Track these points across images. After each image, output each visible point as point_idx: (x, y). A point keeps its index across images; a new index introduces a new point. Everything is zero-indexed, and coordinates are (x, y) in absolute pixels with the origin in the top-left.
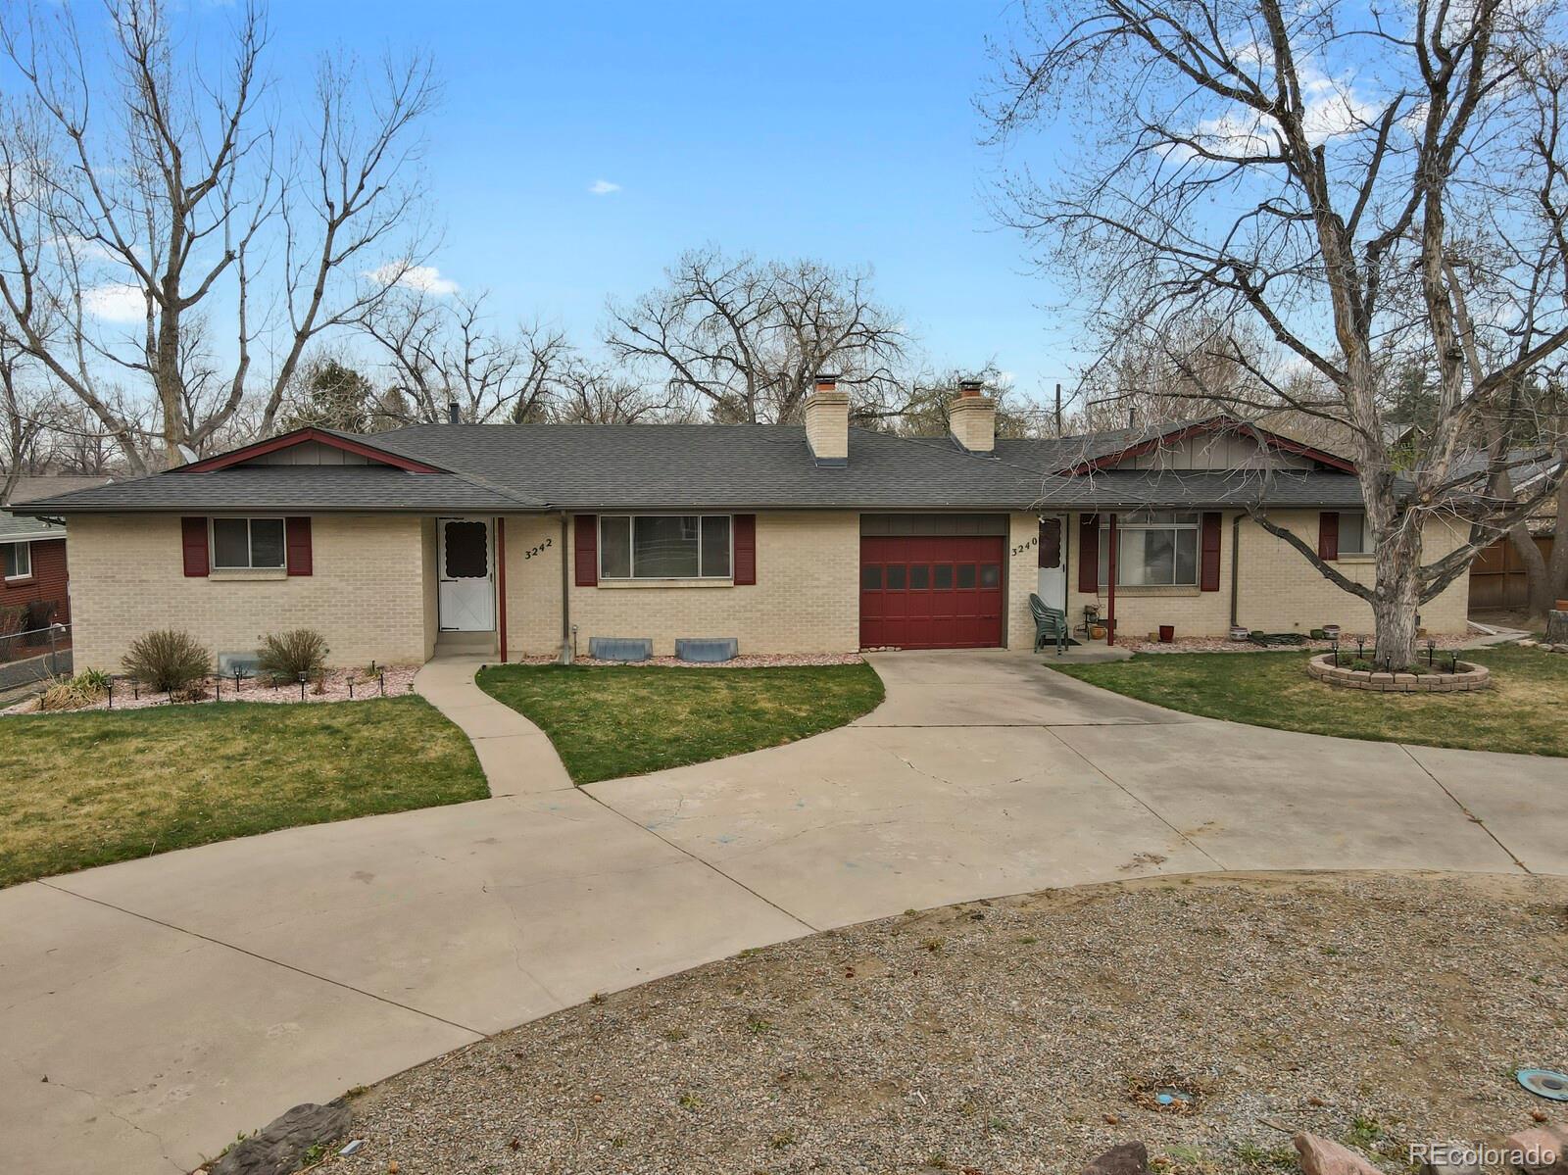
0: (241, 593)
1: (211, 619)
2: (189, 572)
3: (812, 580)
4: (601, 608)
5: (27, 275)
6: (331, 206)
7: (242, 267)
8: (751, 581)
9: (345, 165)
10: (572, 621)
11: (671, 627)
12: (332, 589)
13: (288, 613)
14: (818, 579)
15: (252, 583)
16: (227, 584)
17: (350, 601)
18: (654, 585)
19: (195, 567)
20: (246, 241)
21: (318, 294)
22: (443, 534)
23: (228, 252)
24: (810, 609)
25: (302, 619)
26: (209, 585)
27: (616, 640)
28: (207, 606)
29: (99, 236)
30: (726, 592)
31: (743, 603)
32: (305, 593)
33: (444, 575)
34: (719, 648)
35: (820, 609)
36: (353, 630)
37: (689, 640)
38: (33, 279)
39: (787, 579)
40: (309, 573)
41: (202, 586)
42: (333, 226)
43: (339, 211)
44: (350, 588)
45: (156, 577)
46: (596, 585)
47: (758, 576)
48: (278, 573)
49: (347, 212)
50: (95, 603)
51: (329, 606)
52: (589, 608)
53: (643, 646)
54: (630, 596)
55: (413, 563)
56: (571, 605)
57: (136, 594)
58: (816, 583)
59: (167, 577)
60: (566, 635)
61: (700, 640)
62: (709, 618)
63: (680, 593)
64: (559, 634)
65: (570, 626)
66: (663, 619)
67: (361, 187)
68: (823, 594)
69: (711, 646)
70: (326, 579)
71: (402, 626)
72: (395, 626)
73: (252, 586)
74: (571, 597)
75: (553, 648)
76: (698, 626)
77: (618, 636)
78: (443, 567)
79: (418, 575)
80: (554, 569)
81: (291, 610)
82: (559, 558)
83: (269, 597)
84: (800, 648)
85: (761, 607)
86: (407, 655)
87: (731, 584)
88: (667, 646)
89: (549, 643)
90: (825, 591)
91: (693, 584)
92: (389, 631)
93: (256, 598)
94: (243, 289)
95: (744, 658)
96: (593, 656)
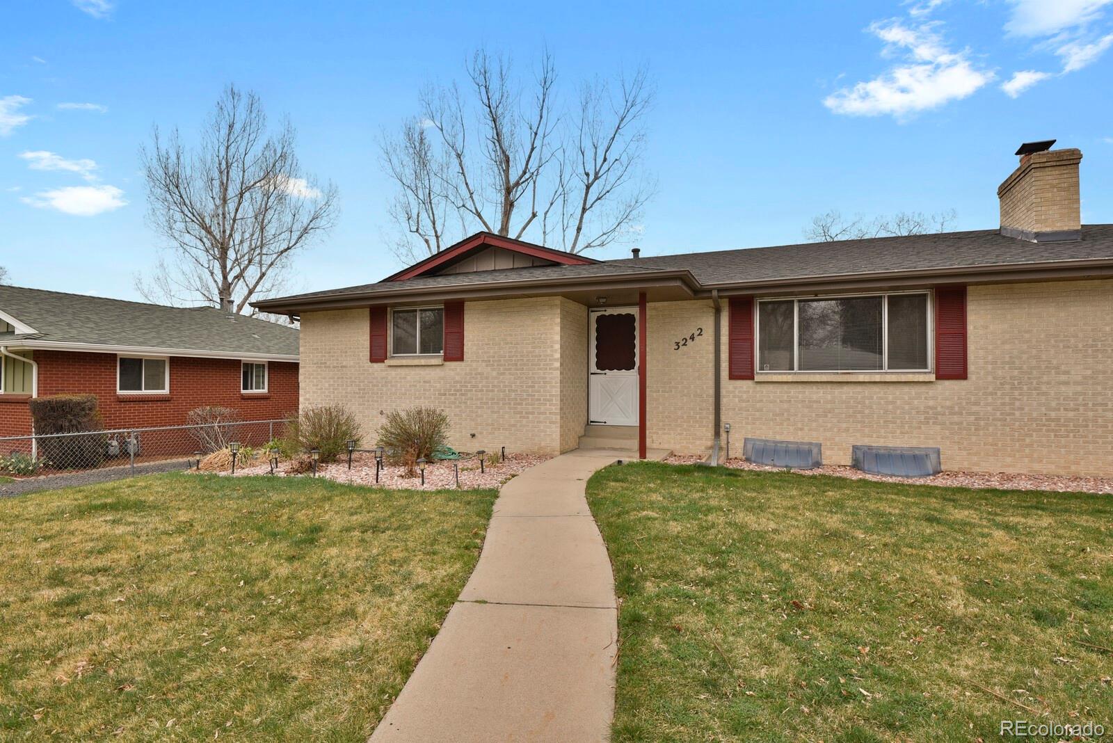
0: (409, 378)
1: (386, 401)
2: (374, 359)
3: (1057, 373)
4: (758, 405)
5: (437, 237)
6: (587, 174)
7: (545, 225)
8: (960, 373)
9: (596, 148)
10: (723, 418)
11: (847, 430)
12: (479, 374)
13: (443, 397)
14: (1067, 373)
15: (417, 369)
16: (399, 370)
17: (494, 386)
18: (824, 378)
19: (377, 356)
20: (548, 211)
21: (579, 229)
22: (594, 326)
23: (533, 213)
24: (1053, 414)
25: (454, 403)
26: (387, 370)
27: (774, 442)
28: (385, 389)
29: (464, 206)
30: (923, 389)
31: (948, 403)
32: (457, 378)
33: (593, 368)
34: (915, 459)
35: (1071, 414)
36: (495, 416)
37: (870, 448)
38: (440, 239)
39: (1016, 373)
40: (460, 358)
41: (382, 370)
42: (588, 187)
43: (592, 177)
44: (494, 374)
45: (352, 363)
46: (752, 378)
47: (971, 368)
48: (436, 359)
49: (596, 178)
50: (314, 385)
51: (476, 391)
52: (744, 405)
53: (810, 451)
54: (794, 390)
55: (552, 347)
56: (724, 401)
57: (338, 378)
58: (1063, 378)
59: (359, 364)
60: (717, 434)
61: (886, 448)
62: (898, 421)
63: (859, 389)
64: (710, 433)
65: (722, 425)
66: (835, 420)
67: (605, 160)
68: (1076, 393)
69: (902, 456)
70: (474, 365)
71: (539, 413)
72: (533, 413)
73: (418, 370)
74: (723, 392)
75: (703, 448)
76: (883, 431)
77: (778, 438)
78: (593, 360)
79: (556, 360)
80: (704, 361)
81: (445, 395)
82: (711, 348)
83: (429, 382)
84: (1037, 467)
85: (975, 408)
86: (543, 444)
87: (932, 377)
88: (841, 453)
89: (698, 442)
90: (1079, 388)
91: (877, 378)
92: (528, 418)
93: (420, 382)
94: (544, 238)
95: (950, 474)
96: (748, 460)
